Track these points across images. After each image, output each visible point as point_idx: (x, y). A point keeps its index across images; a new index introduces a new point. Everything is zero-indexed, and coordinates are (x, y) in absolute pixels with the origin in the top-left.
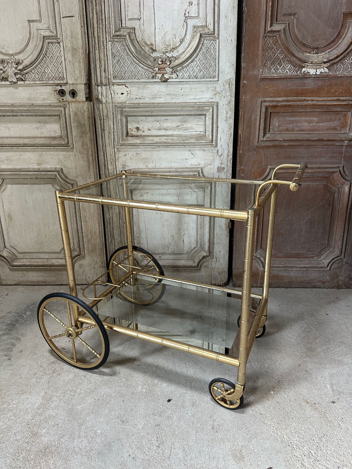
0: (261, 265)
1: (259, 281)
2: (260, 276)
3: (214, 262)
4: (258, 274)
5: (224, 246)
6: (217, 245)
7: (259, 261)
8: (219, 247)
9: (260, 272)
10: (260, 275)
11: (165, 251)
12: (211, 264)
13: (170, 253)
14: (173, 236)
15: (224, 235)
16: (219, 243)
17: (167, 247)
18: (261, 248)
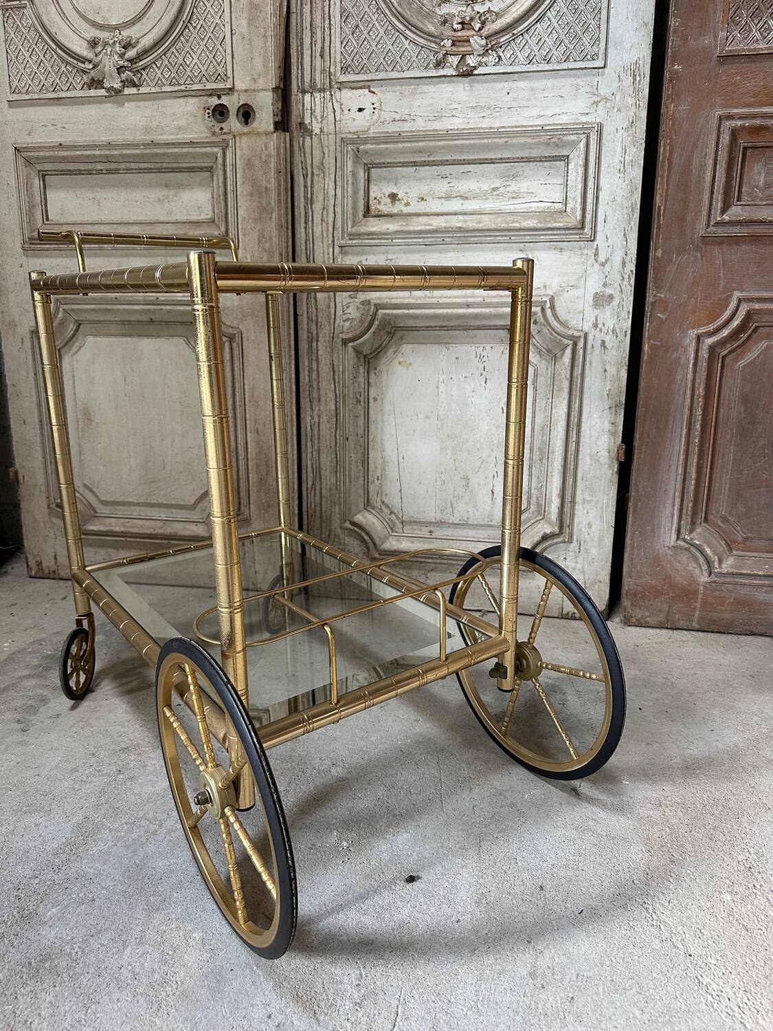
0: (705, 567)
1: (697, 614)
2: (699, 600)
3: (571, 554)
4: (696, 592)
5: (602, 512)
6: (584, 508)
7: (699, 555)
8: (588, 513)
9: (701, 588)
10: (700, 596)
11: (445, 517)
12: (565, 558)
13: (456, 522)
14: (467, 479)
15: (603, 481)
16: (589, 502)
17: (449, 505)
18: (706, 520)
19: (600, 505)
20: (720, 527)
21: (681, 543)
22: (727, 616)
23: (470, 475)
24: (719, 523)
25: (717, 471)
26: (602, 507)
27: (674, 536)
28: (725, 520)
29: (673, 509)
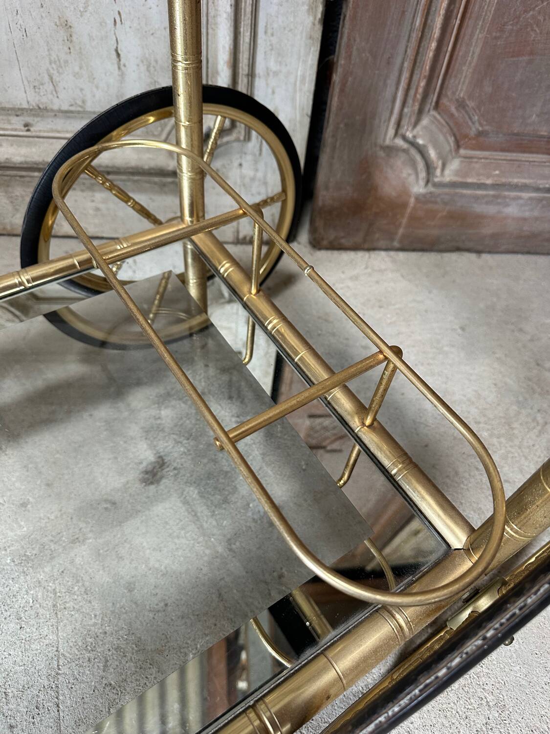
0: (423, 175)
1: (401, 231)
2: (407, 215)
3: (249, 157)
4: (405, 205)
5: (295, 91)
6: (267, 84)
7: (418, 158)
8: (273, 92)
9: (412, 200)
10: (409, 210)
11: (44, 100)
12: (241, 165)
13: (65, 107)
14: (67, 26)
15: (299, 37)
16: (276, 74)
17: (46, 79)
18: (437, 106)
19: (292, 79)
20: (452, 115)
21: (399, 142)
22: (435, 232)
23: (72, 19)
24: (453, 110)
25: (469, 23)
26: (295, 84)
27: (391, 132)
28: (461, 105)
29: (397, 89)
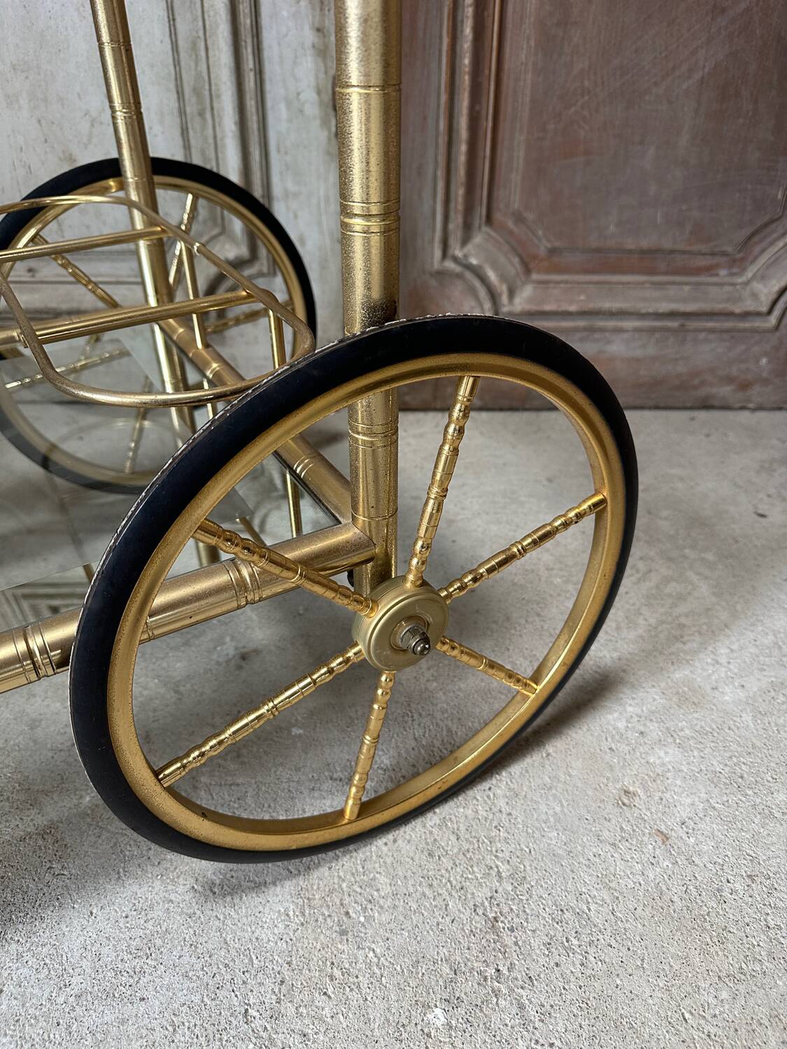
0: (487, 305)
5: (320, 214)
16: (296, 195)
18: (489, 220)
19: (314, 201)
20: (511, 233)
21: (450, 265)
24: (510, 224)
25: (505, 127)
26: (319, 204)
27: (438, 253)
28: (519, 219)
29: (435, 202)
